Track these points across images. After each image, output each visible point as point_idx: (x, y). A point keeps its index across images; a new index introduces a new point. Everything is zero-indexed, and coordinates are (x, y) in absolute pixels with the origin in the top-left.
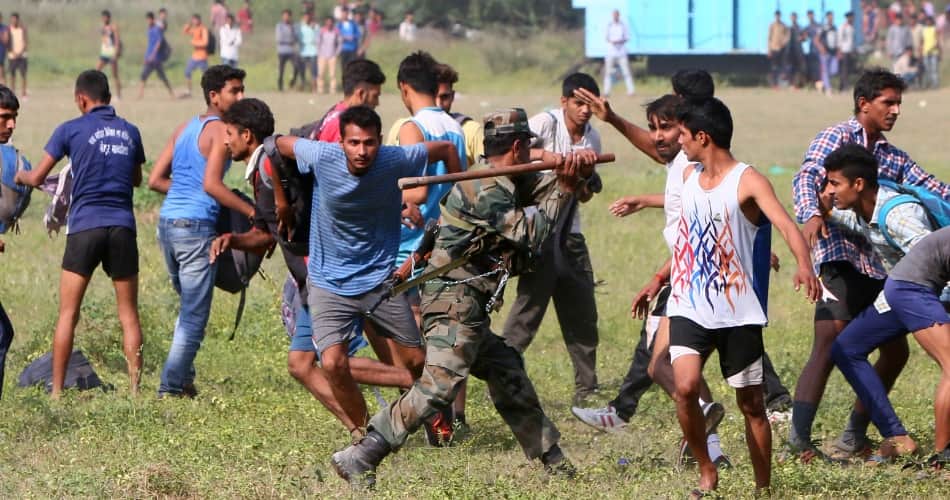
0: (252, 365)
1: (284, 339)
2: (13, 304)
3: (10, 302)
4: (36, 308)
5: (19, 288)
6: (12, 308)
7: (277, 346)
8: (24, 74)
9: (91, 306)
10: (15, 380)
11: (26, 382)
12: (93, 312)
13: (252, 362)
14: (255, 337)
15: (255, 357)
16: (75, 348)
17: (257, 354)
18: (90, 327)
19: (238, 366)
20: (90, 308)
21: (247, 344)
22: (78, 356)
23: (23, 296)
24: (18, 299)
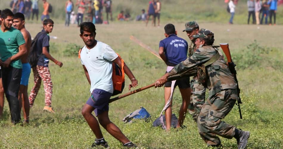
0: (234, 119)
1: (245, 110)
2: (152, 98)
3: (151, 97)
4: (160, 99)
5: (154, 92)
6: (152, 99)
7: (243, 113)
8: (159, 18)
9: (178, 98)
10: (151, 125)
11: (155, 125)
12: (179, 101)
13: (234, 118)
14: (235, 109)
15: (235, 116)
16: (173, 113)
17: (236, 115)
18: (178, 106)
19: (229, 120)
20: (178, 99)
21: (233, 112)
22: (173, 116)
23: (156, 95)
24: (154, 96)
